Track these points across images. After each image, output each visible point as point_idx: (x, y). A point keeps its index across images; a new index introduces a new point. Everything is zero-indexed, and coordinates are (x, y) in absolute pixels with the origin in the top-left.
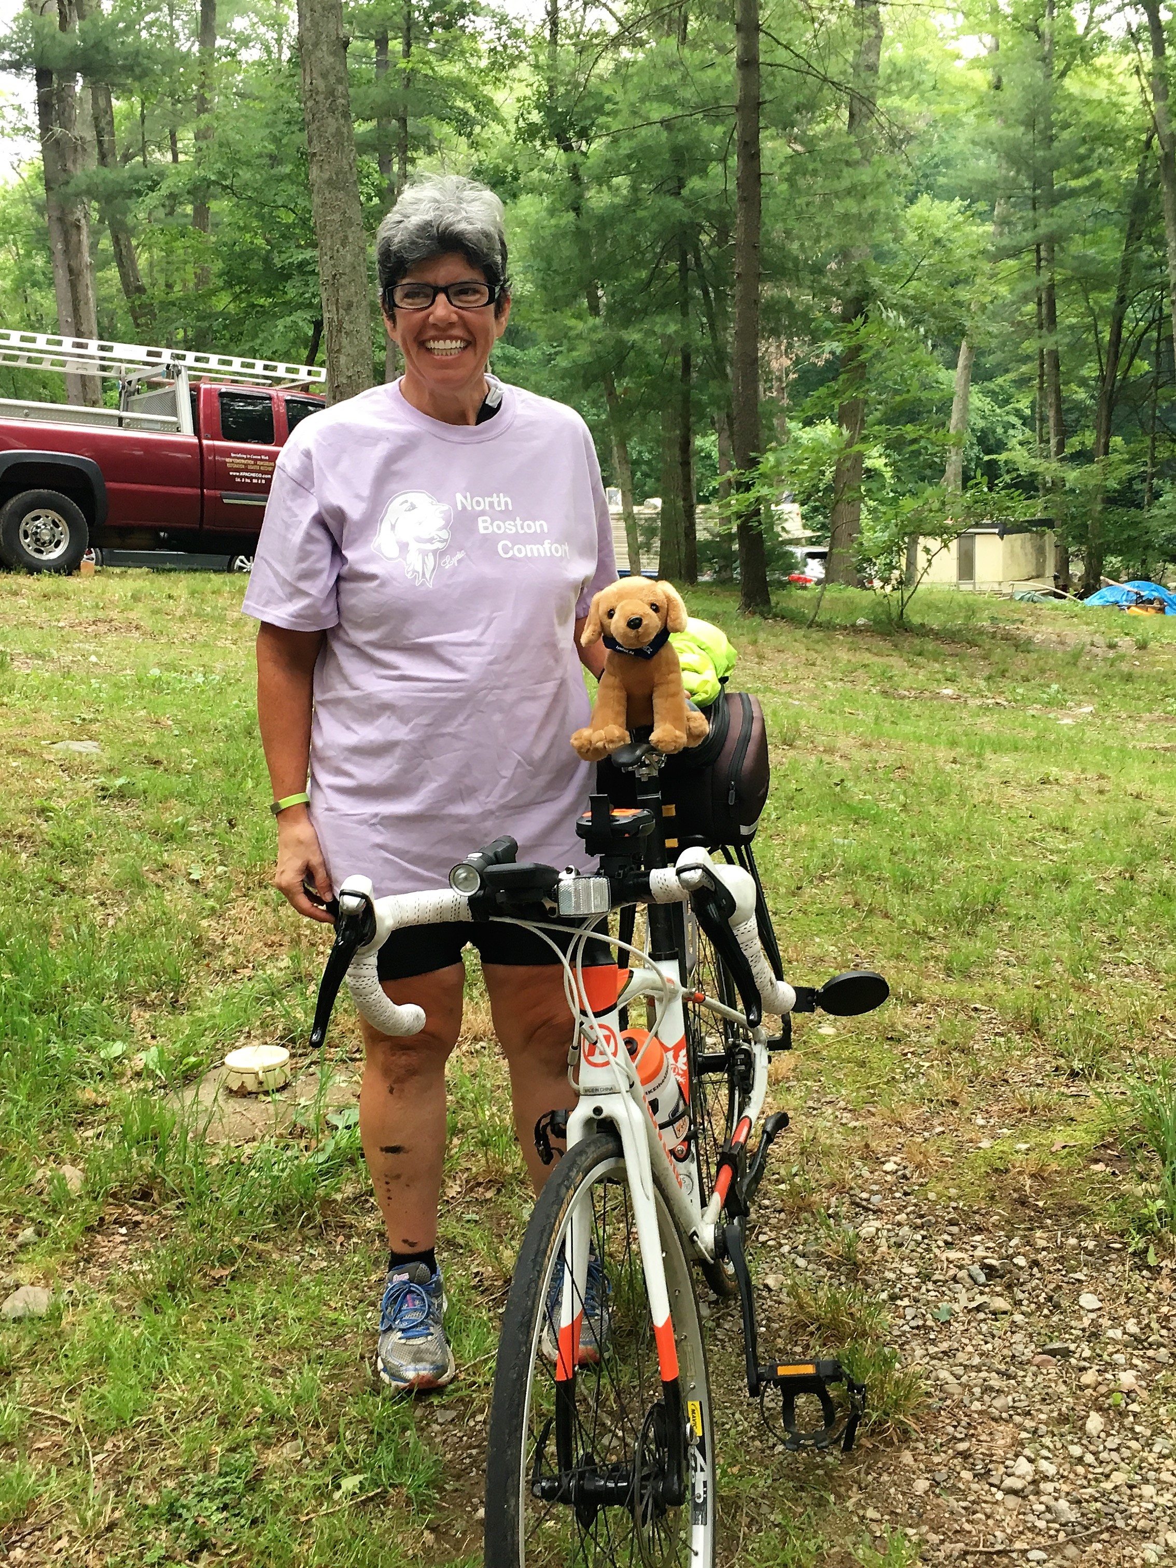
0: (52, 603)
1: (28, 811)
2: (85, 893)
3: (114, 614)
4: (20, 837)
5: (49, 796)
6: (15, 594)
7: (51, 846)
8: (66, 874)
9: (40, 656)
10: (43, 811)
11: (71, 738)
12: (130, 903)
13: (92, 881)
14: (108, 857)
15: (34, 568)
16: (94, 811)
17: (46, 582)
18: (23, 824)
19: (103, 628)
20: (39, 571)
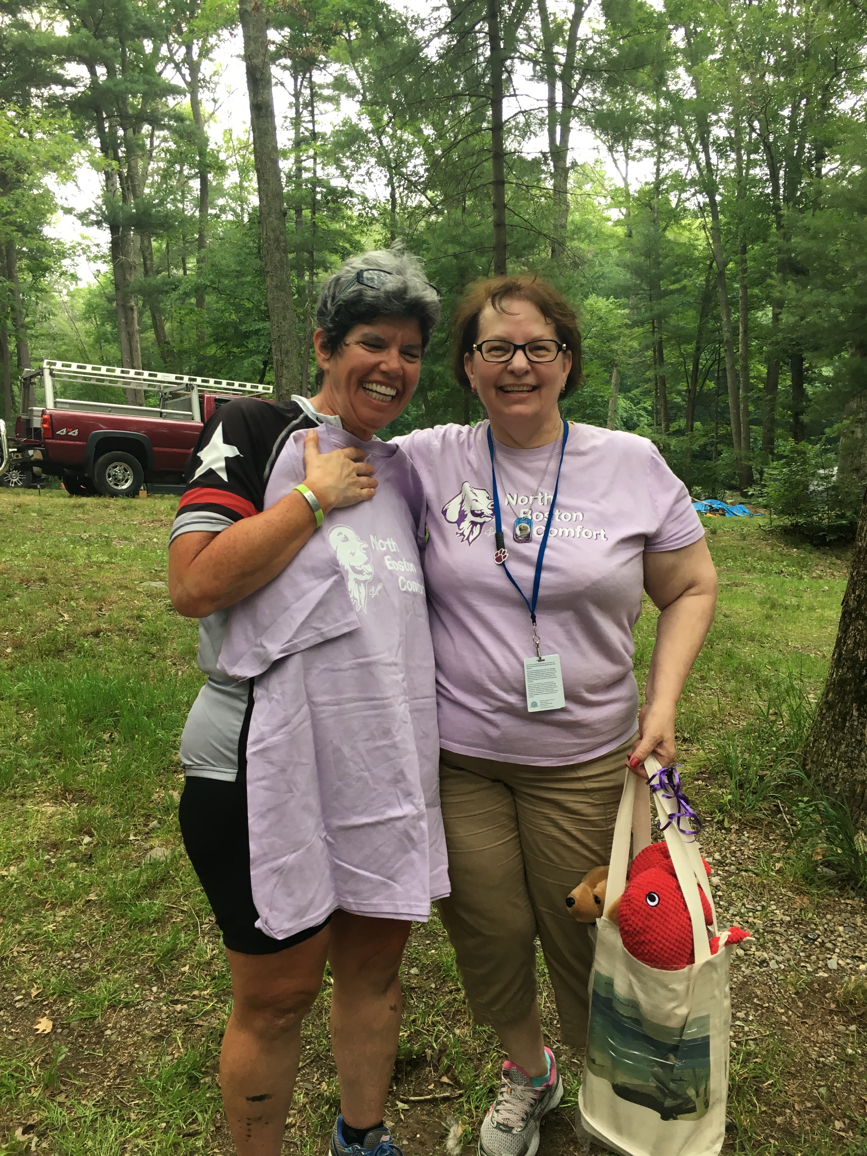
0: (127, 512)
1: (132, 617)
2: (165, 658)
3: (163, 517)
4: (128, 631)
5: (141, 609)
6: (107, 507)
7: (145, 635)
8: (154, 649)
9: (126, 539)
10: (139, 617)
11: (151, 580)
12: (189, 663)
13: (169, 653)
14: (176, 640)
15: (114, 494)
16: (166, 617)
17: (122, 502)
18: (130, 624)
19: (158, 524)
20: (117, 496)
